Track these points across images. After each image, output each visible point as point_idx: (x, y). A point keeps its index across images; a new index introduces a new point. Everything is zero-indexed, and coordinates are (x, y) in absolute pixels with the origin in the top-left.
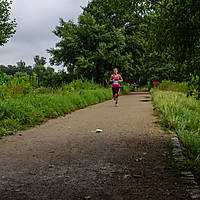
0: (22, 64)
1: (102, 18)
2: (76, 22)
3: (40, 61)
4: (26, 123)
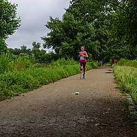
0: (24, 48)
1: (78, 16)
3: (36, 46)
4: (27, 88)
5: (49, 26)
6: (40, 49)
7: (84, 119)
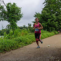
0: (24, 26)
1: (48, 11)
2: (41, 13)
3: (30, 25)
5: (35, 16)
6: (31, 26)
7: (52, 58)
